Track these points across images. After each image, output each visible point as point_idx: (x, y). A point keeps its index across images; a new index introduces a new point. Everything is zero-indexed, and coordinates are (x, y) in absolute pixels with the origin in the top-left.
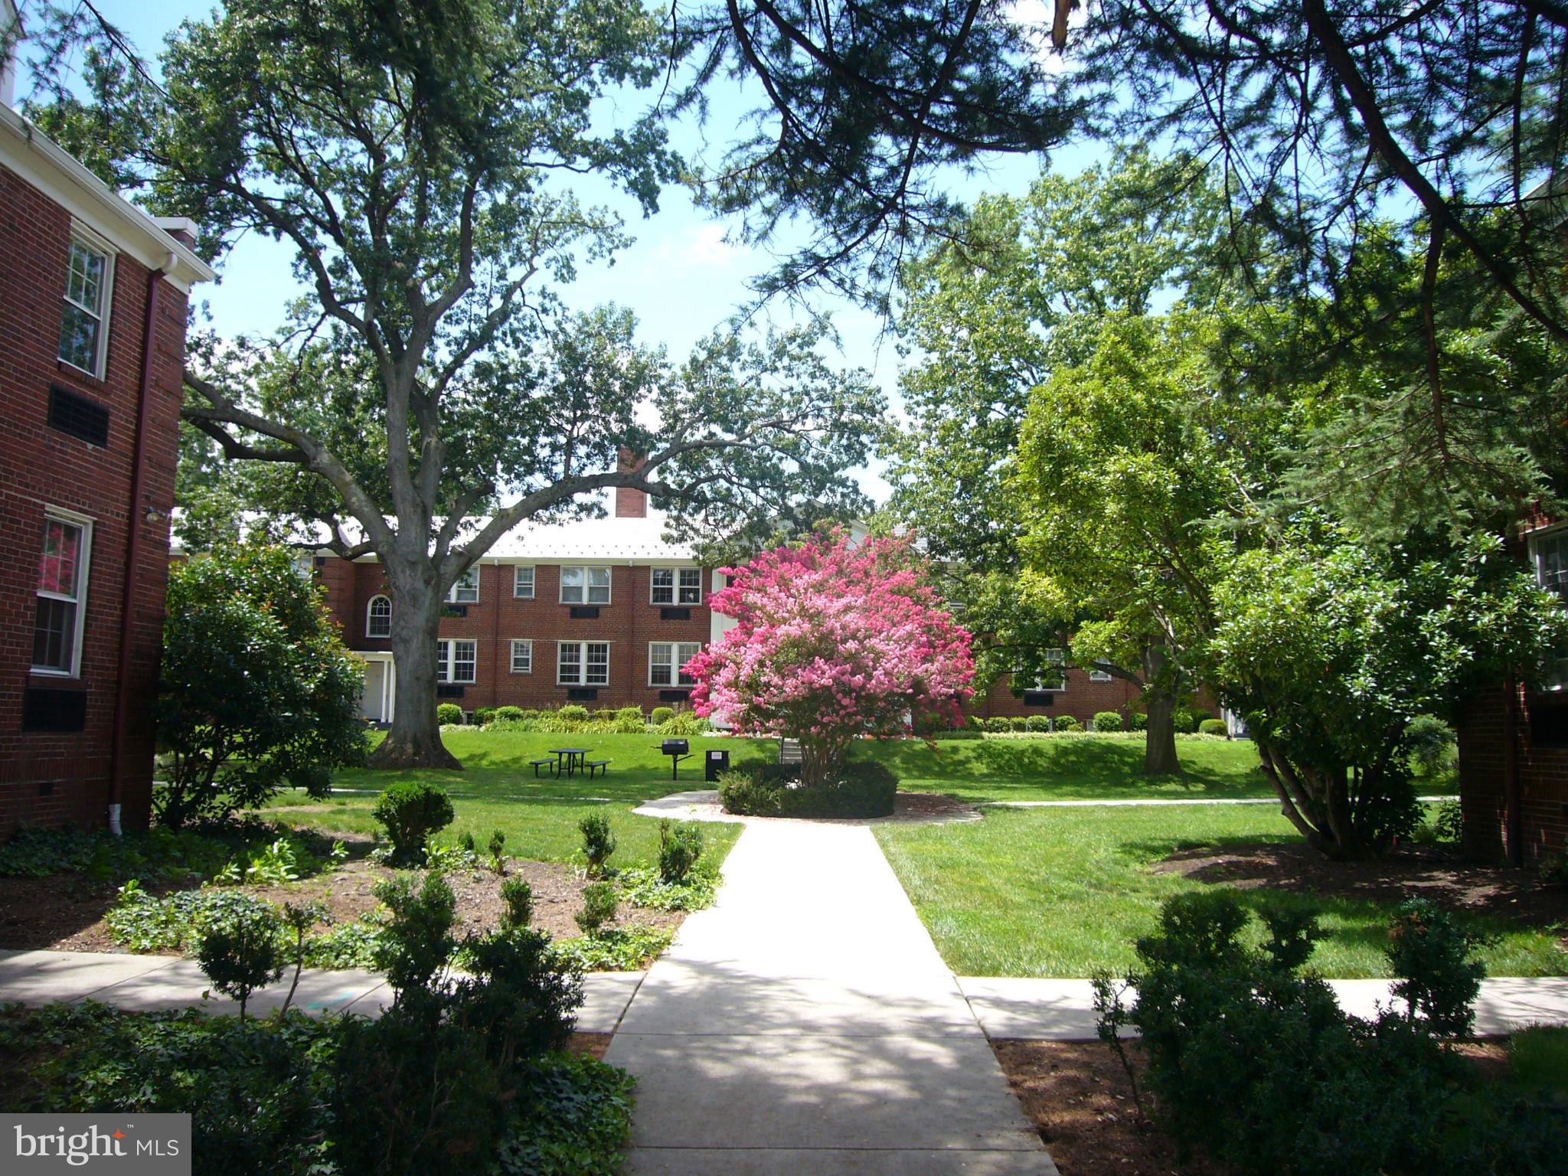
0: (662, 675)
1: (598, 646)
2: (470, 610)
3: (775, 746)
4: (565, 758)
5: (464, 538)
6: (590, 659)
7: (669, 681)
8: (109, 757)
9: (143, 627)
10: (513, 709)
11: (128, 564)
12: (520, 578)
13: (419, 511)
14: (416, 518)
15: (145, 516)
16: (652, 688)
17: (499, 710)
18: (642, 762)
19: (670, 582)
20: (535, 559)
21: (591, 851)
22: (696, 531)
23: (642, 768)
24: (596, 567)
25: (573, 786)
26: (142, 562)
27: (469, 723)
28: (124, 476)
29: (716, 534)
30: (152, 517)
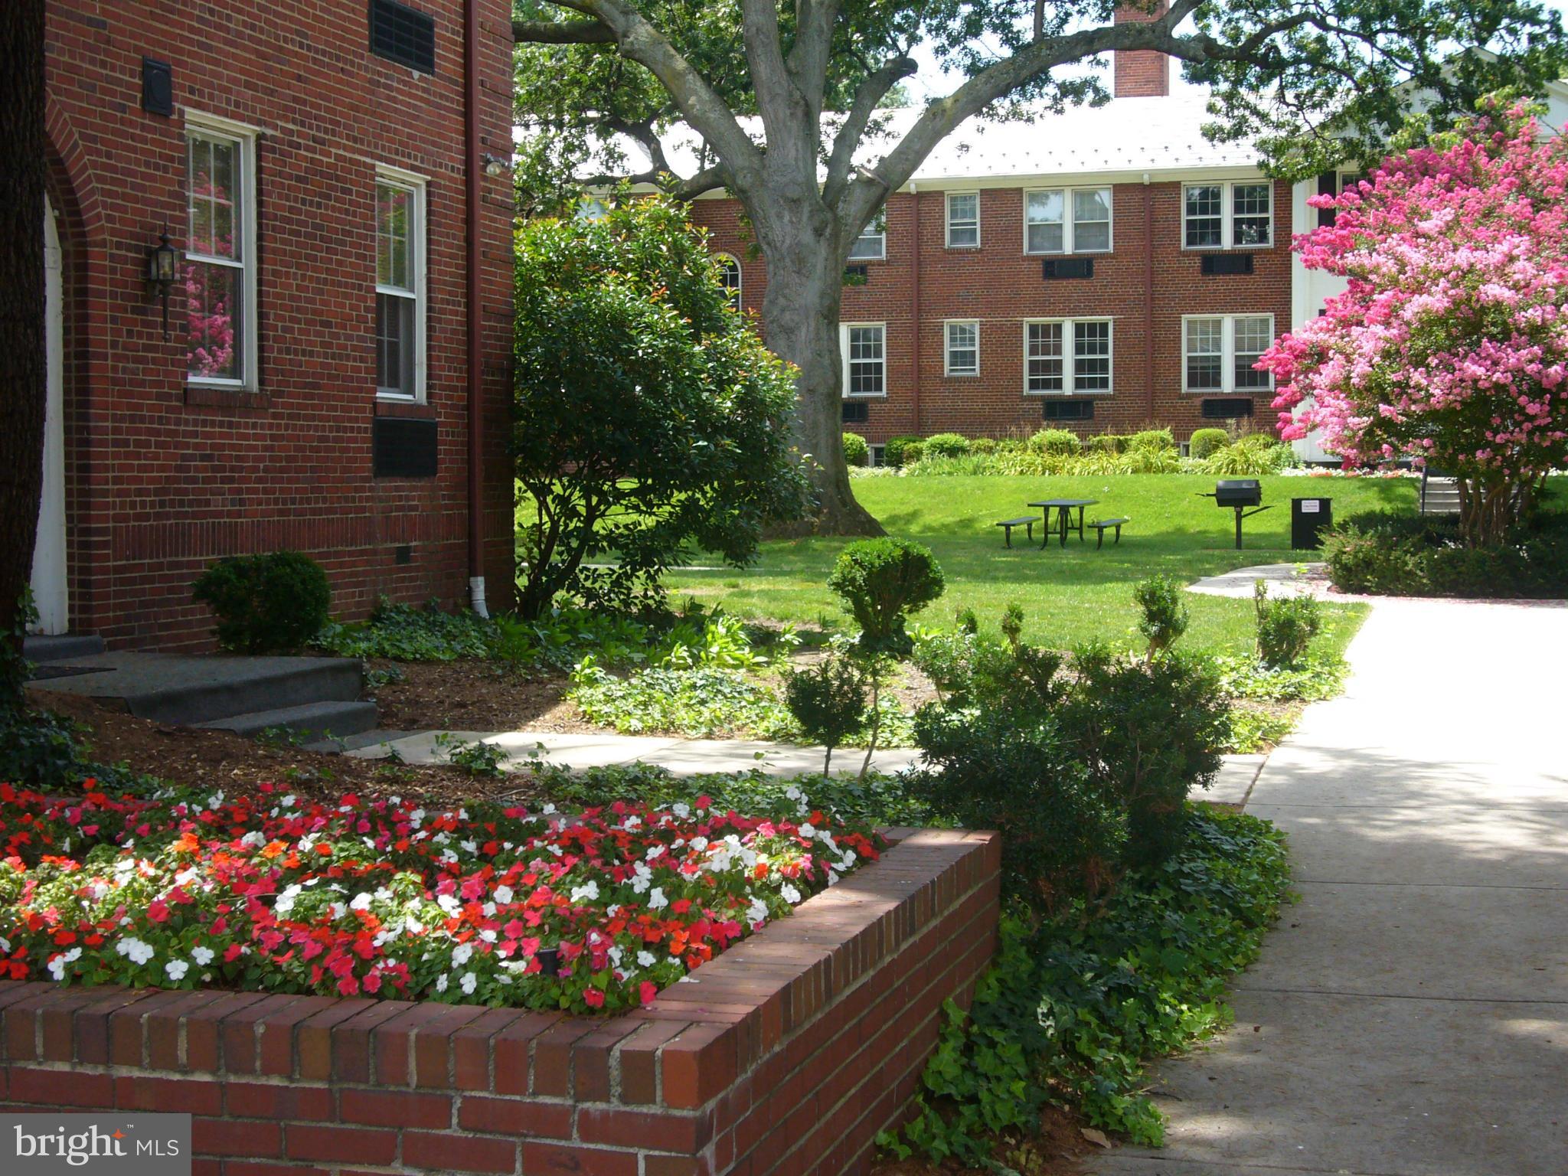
0: (1206, 372)
1: (1092, 327)
2: (872, 271)
3: (1413, 493)
4: (1054, 513)
5: (869, 153)
6: (1079, 349)
7: (1217, 383)
8: (466, 512)
9: (492, 329)
10: (951, 438)
11: (469, 240)
12: (954, 214)
13: (800, 113)
14: (795, 125)
15: (484, 168)
16: (1188, 396)
17: (930, 440)
18: (1178, 521)
19: (1217, 209)
20: (980, 179)
21: (1154, 629)
22: (1263, 117)
23: (1180, 531)
24: (1083, 191)
25: (1069, 559)
26: (484, 235)
27: (878, 464)
28: (457, 112)
29: (1300, 122)
30: (493, 169)
